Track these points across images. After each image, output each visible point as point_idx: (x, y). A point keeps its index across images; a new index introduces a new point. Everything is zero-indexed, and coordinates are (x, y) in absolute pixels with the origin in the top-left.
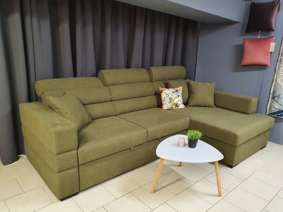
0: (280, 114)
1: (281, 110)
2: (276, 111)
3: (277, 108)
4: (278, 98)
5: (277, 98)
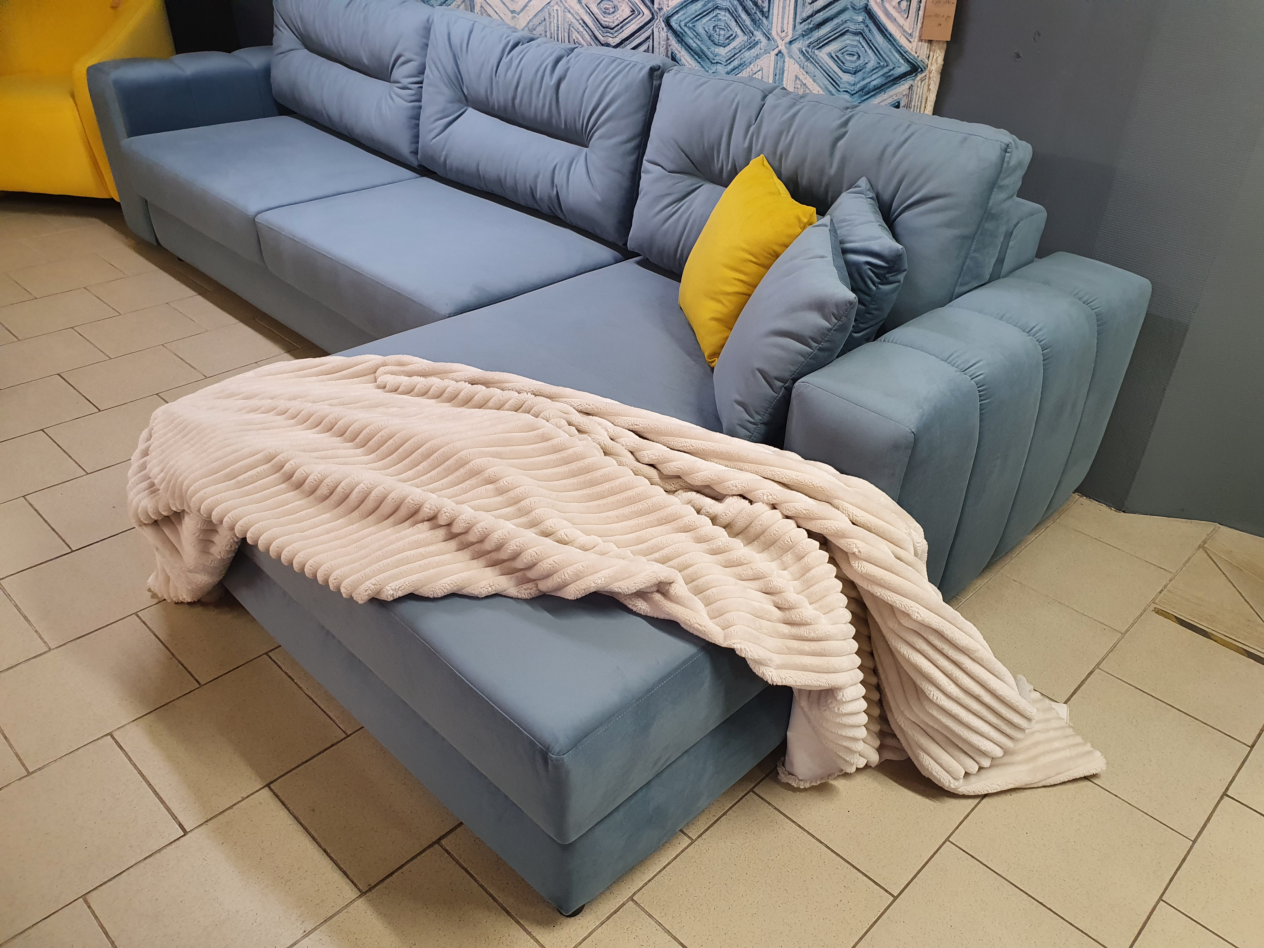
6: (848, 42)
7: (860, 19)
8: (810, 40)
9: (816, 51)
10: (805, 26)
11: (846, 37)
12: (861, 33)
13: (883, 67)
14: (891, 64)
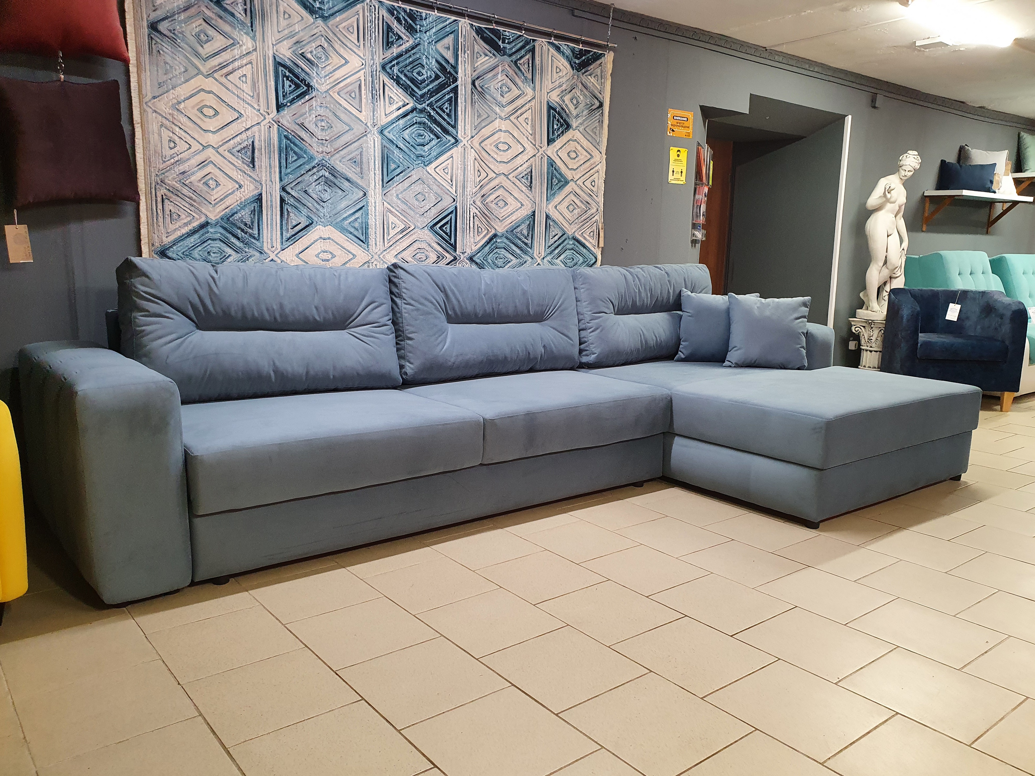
0: (584, 58)
1: (583, 71)
2: (592, 67)
3: (590, 75)
4: (590, 107)
5: (593, 105)
6: (568, 254)
7: (572, 243)
8: (553, 256)
9: (556, 261)
10: (550, 250)
11: (566, 252)
12: (572, 249)
13: (586, 261)
14: (589, 259)
